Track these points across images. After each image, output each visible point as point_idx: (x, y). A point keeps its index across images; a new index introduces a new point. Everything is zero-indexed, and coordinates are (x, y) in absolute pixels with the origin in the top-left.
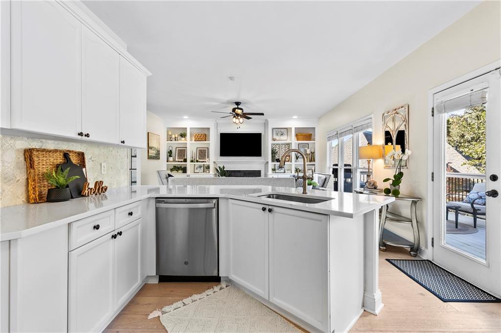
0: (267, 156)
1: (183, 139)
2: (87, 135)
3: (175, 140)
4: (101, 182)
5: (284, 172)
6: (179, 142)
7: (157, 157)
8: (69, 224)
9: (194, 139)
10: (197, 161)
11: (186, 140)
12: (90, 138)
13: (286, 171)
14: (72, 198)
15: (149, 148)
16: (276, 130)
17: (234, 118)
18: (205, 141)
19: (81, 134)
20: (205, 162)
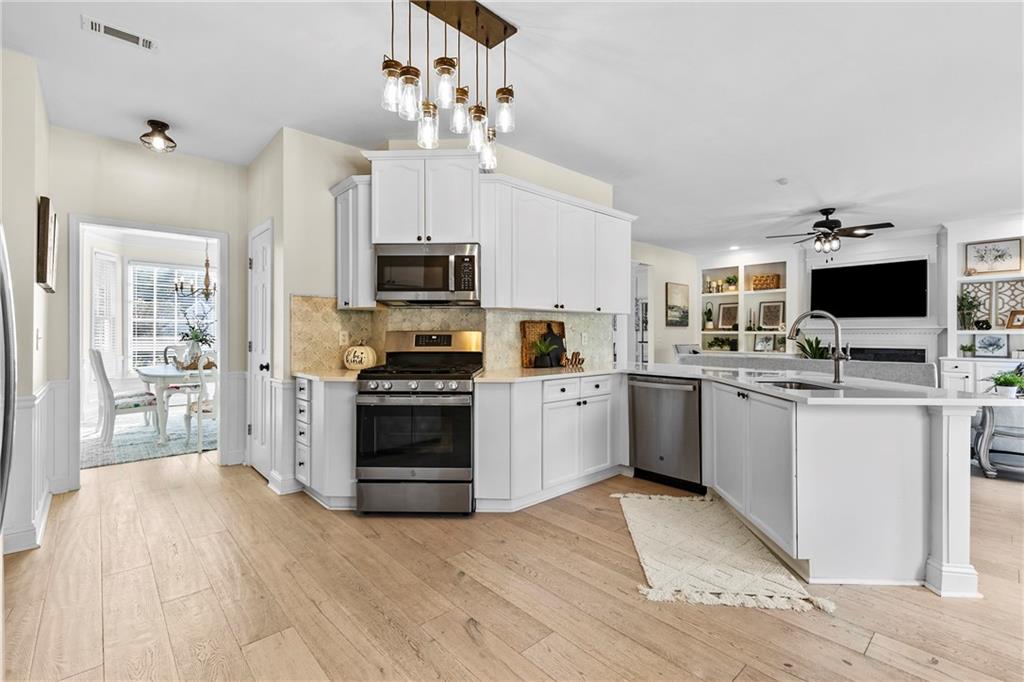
0: (942, 315)
1: (732, 288)
2: (562, 307)
3: (718, 291)
4: (578, 354)
5: (1009, 356)
6: (726, 293)
7: (683, 322)
8: (543, 381)
9: (752, 286)
10: (760, 329)
11: (737, 289)
12: (565, 309)
13: (1014, 354)
14: (552, 366)
15: (668, 307)
16: (978, 246)
17: (818, 243)
18: (778, 287)
19: (557, 306)
20: (777, 330)
